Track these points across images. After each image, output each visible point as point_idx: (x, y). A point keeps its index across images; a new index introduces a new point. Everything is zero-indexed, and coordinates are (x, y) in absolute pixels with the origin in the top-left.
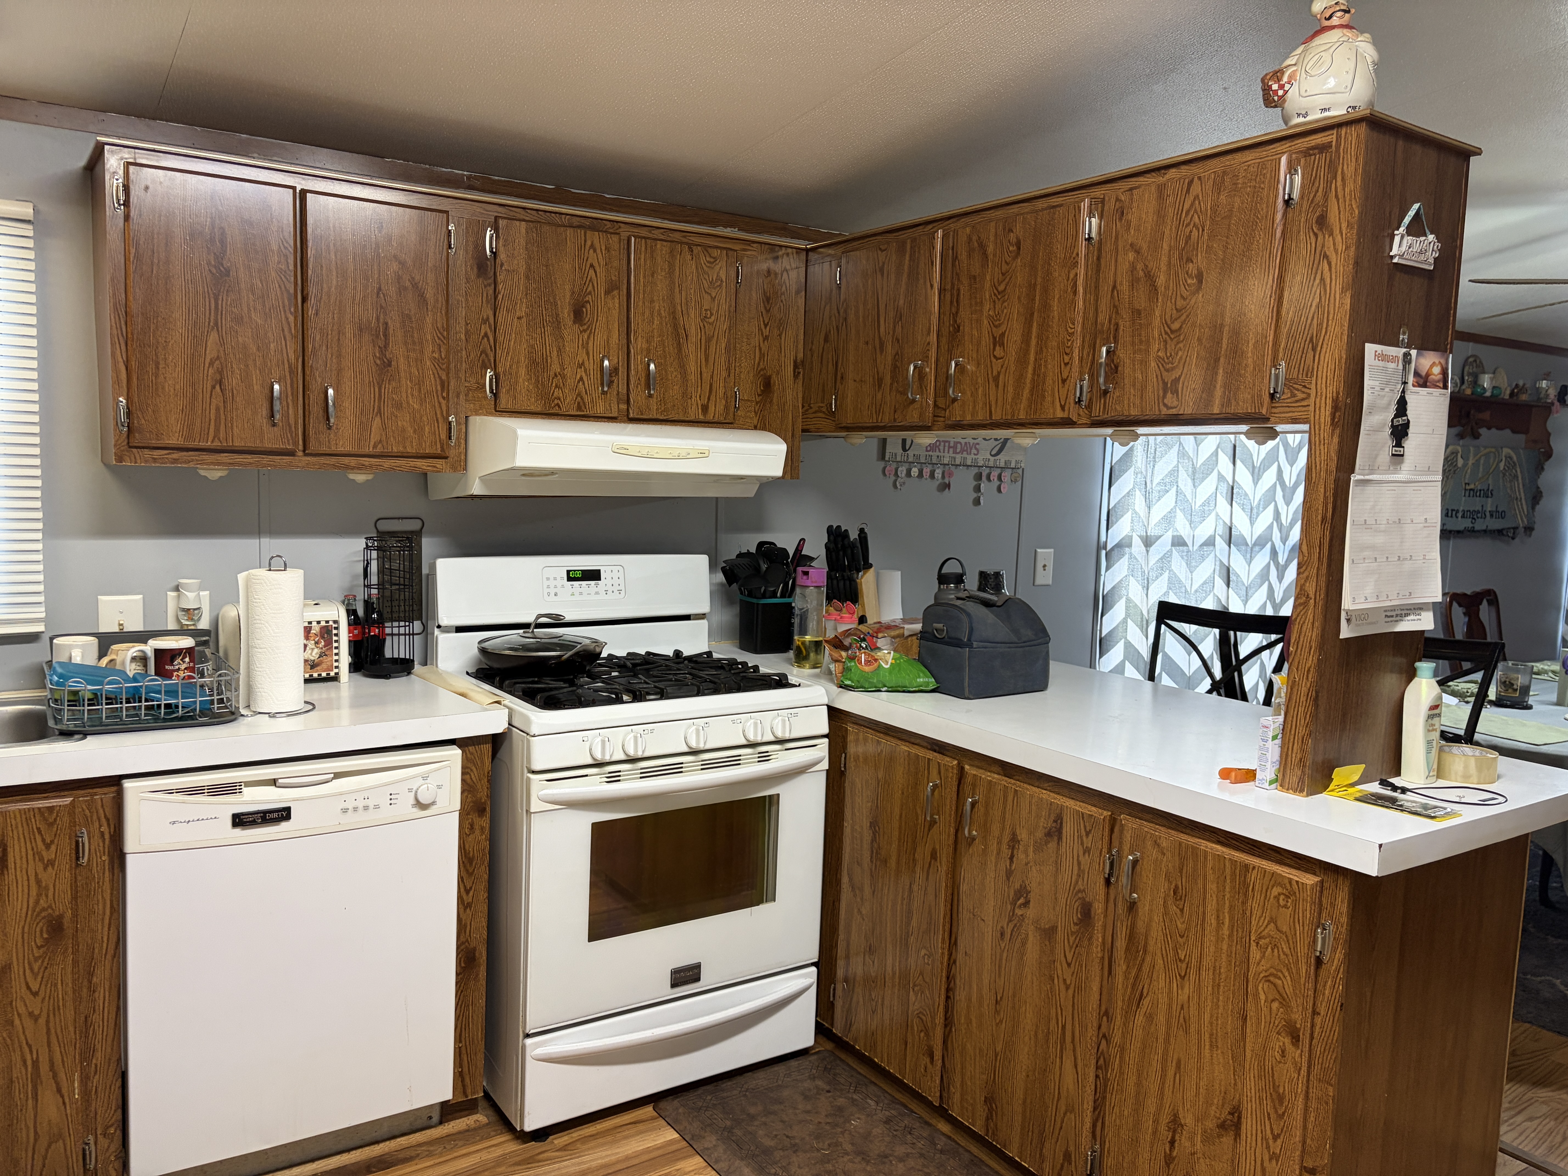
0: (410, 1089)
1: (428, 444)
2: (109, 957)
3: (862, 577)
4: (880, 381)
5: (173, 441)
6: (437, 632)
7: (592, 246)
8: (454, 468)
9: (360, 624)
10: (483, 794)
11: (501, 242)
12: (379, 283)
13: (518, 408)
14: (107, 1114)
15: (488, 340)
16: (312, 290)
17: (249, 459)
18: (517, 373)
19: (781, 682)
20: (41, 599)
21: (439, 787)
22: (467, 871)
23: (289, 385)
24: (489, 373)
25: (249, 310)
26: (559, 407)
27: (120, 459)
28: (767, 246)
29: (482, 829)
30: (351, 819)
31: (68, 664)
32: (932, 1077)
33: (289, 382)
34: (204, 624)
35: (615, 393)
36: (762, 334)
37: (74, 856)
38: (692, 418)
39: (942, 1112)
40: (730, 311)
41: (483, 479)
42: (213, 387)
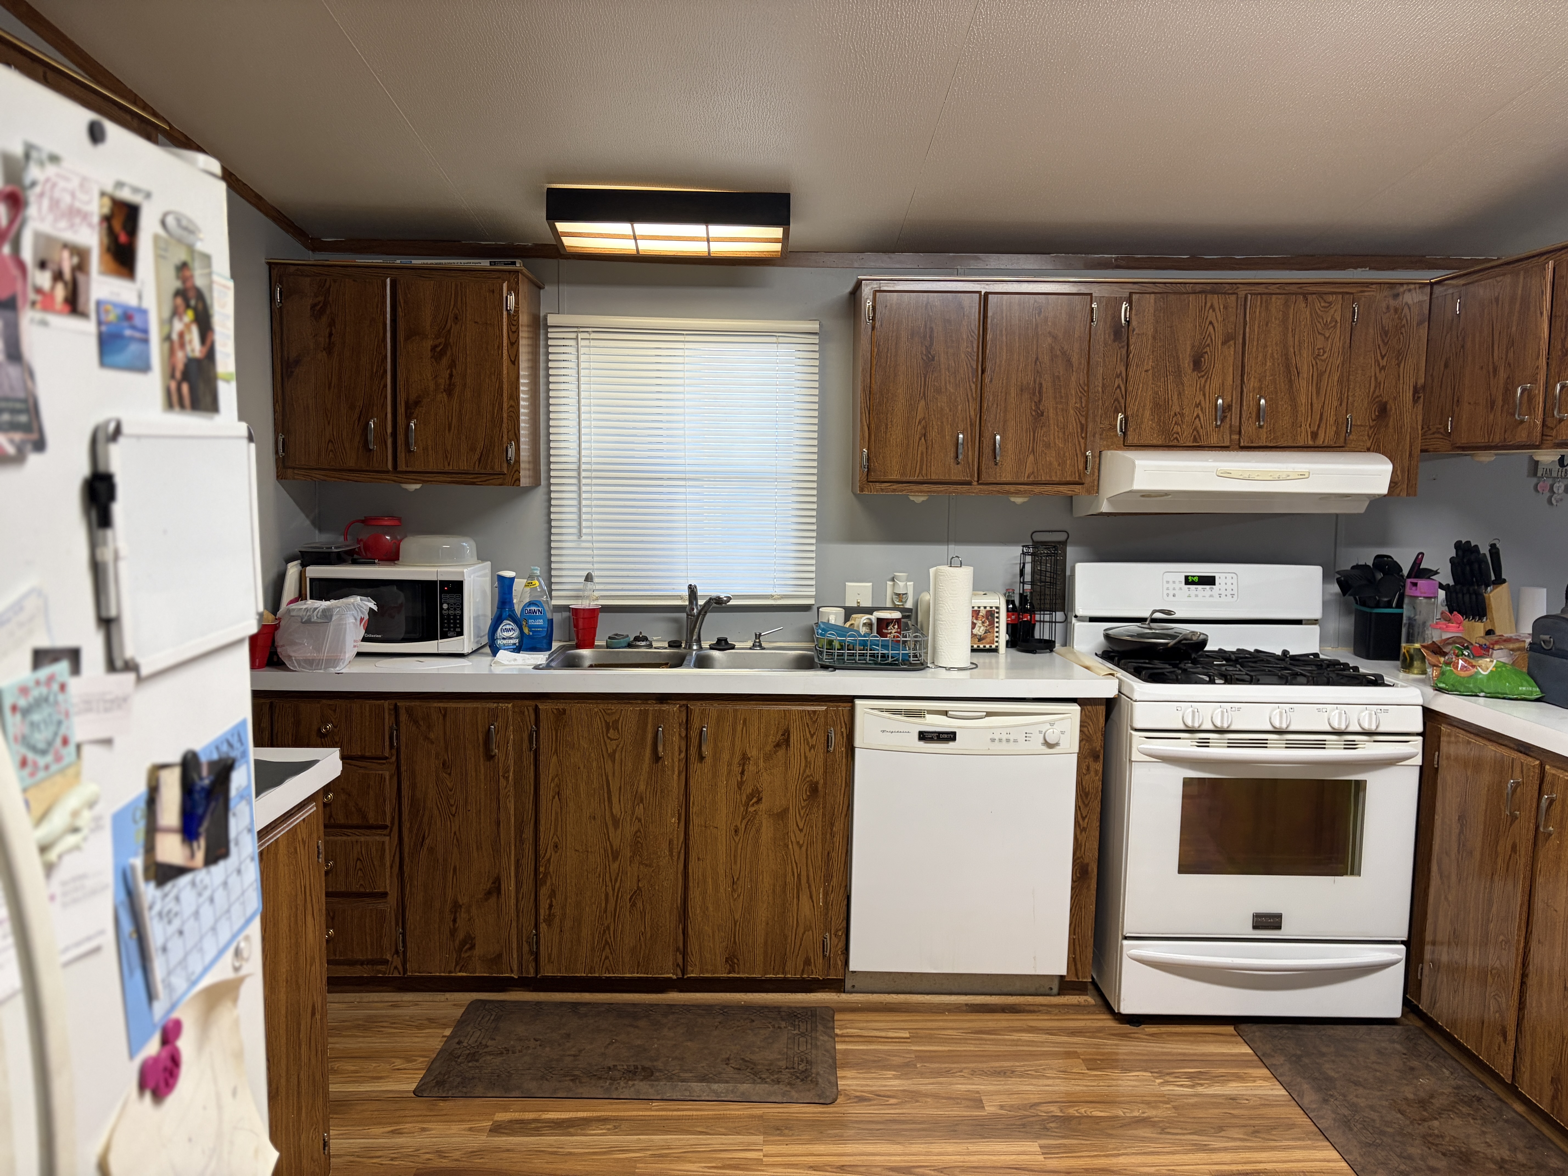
0: (1034, 958)
1: (1069, 474)
2: (843, 815)
3: (1491, 591)
4: (1493, 404)
5: (895, 477)
6: (1074, 620)
7: (1212, 306)
8: (1089, 492)
9: (1016, 611)
10: (1098, 744)
11: (1133, 312)
12: (1037, 355)
13: (1142, 442)
14: (837, 922)
15: (1121, 390)
16: (989, 365)
17: (945, 487)
18: (1142, 415)
19: (1377, 681)
20: (813, 582)
21: (1063, 733)
22: (1084, 802)
23: (969, 435)
24: (1120, 416)
25: (946, 383)
26: (1178, 440)
27: (862, 490)
28: (1386, 286)
29: (1096, 772)
30: (997, 747)
31: (827, 624)
32: (1504, 1055)
33: (969, 432)
34: (909, 605)
35: (1228, 426)
36: (1379, 365)
37: (826, 744)
38: (1302, 444)
39: (1513, 1089)
40: (1344, 348)
41: (1111, 500)
42: (920, 439)
